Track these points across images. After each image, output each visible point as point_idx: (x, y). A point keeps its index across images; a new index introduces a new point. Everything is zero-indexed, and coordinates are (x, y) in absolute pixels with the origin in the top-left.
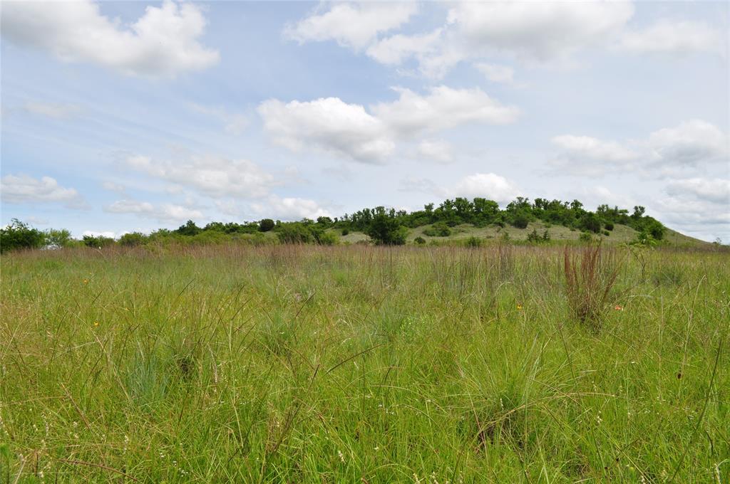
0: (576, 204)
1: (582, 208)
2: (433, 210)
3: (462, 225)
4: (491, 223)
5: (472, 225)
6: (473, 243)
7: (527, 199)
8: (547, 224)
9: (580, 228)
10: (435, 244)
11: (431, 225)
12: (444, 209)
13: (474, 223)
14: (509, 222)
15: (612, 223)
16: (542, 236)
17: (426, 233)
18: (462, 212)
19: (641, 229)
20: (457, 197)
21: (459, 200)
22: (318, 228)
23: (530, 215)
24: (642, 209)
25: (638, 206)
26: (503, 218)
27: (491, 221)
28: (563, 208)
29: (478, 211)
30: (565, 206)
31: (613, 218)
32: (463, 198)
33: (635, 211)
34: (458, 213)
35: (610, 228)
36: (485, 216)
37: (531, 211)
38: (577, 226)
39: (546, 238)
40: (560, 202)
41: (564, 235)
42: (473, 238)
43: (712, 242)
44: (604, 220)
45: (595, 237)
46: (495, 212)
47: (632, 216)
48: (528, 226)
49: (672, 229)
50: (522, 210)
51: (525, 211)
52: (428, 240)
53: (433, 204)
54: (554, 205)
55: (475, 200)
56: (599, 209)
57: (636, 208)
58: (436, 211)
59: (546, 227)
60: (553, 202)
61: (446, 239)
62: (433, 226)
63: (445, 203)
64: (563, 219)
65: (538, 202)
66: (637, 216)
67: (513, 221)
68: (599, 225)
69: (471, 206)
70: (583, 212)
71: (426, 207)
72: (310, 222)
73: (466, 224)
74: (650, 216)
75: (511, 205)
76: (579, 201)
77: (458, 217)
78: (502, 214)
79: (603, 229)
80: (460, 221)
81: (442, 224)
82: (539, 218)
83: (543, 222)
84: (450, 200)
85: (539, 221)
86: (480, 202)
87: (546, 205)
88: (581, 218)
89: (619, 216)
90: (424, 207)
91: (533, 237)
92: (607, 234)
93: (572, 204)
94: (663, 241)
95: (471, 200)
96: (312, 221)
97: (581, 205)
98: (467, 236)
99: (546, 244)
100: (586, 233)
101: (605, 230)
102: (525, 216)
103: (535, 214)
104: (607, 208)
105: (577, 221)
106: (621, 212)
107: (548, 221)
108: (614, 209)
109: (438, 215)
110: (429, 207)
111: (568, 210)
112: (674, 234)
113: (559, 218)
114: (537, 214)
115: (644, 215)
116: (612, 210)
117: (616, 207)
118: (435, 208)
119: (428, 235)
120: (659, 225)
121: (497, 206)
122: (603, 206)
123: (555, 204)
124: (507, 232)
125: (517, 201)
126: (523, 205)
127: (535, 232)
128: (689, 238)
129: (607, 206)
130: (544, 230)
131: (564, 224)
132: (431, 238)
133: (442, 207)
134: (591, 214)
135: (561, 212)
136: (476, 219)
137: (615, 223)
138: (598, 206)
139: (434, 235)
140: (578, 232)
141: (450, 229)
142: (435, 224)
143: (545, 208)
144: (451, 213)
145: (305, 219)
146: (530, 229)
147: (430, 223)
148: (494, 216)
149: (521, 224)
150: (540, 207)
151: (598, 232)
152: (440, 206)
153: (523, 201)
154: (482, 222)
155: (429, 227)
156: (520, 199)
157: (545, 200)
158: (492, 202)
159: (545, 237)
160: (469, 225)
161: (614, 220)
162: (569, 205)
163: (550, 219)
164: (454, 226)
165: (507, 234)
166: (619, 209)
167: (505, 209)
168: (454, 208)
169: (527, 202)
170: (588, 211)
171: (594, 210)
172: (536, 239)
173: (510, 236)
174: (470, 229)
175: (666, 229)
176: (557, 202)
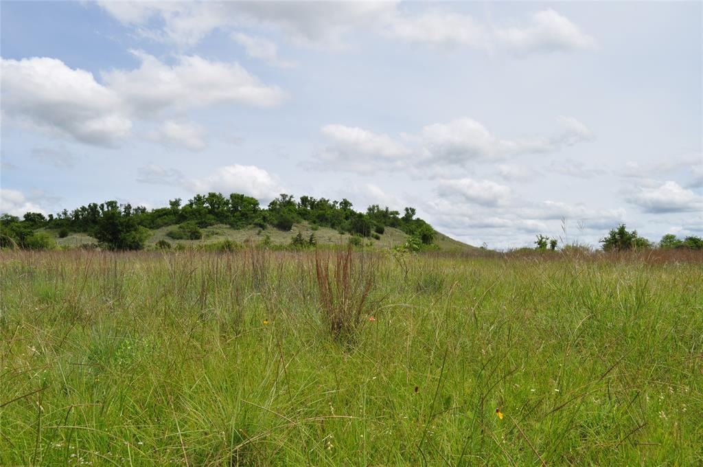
0: (346, 204)
1: (351, 208)
2: (180, 208)
3: (216, 226)
4: (250, 224)
5: (228, 226)
6: (228, 248)
7: (291, 197)
8: (314, 226)
9: (349, 231)
10: (181, 248)
11: (178, 225)
12: (194, 206)
13: (230, 224)
14: (271, 224)
15: (383, 226)
16: (308, 239)
17: (171, 235)
18: (216, 210)
19: (411, 232)
20: (211, 192)
21: (212, 195)
22: (25, 228)
23: (295, 215)
24: (413, 211)
25: (409, 207)
26: (264, 219)
27: (250, 221)
28: (332, 208)
29: (236, 209)
30: (334, 205)
31: (383, 220)
32: (217, 194)
33: (405, 212)
34: (210, 212)
35: (381, 231)
36: (244, 215)
37: (296, 210)
38: (346, 228)
39: (312, 242)
40: (328, 201)
41: (333, 239)
42: (228, 242)
43: (479, 247)
44: (375, 222)
45: (365, 240)
46: (255, 211)
47: (403, 218)
48: (293, 228)
49: (443, 233)
50: (286, 210)
51: (290, 210)
52: (174, 244)
53: (180, 200)
54: (322, 205)
55: (231, 196)
56: (370, 209)
57: (407, 210)
58: (184, 209)
59: (313, 229)
60: (321, 201)
61: (196, 243)
62: (180, 227)
63: (195, 198)
64: (332, 220)
65: (304, 200)
66: (407, 218)
67: (276, 222)
68: (369, 228)
69: (227, 203)
70: (353, 213)
71: (172, 204)
72: (14, 219)
73: (221, 225)
74: (421, 219)
75: (273, 203)
76: (348, 200)
77: (211, 216)
78: (263, 213)
79: (373, 232)
80: (213, 221)
81: (192, 223)
82: (305, 219)
83: (309, 224)
84: (202, 195)
85: (305, 223)
86: (238, 199)
87: (313, 204)
88: (350, 220)
89: (390, 218)
90: (169, 202)
91: (298, 241)
92: (378, 238)
93: (341, 204)
94: (432, 245)
95: (227, 196)
96: (17, 217)
97: (351, 205)
98: (222, 239)
99: (312, 248)
100: (356, 237)
101: (375, 233)
102: (289, 217)
103: (300, 214)
104: (378, 209)
105: (346, 223)
106: (392, 213)
107: (314, 222)
108: (385, 210)
109: (186, 213)
110: (175, 204)
111: (337, 211)
112: (444, 238)
113: (326, 219)
114: (303, 215)
115: (414, 218)
116: (382, 211)
117: (387, 208)
118: (183, 204)
119: (173, 238)
120: (429, 228)
121: (258, 204)
122: (374, 207)
123: (323, 203)
124: (269, 235)
125: (280, 198)
126: (287, 203)
127: (300, 235)
128: (458, 242)
129: (377, 206)
130: (310, 233)
131: (333, 226)
132: (177, 241)
133: (191, 204)
134: (361, 215)
135: (328, 212)
136: (232, 218)
137: (386, 225)
138: (368, 207)
139: (181, 238)
140: (347, 236)
141: (201, 231)
142: (182, 224)
143: (312, 208)
144: (203, 212)
145: (6, 216)
146: (295, 231)
147: (177, 223)
148: (254, 215)
149: (284, 226)
150: (306, 206)
151: (368, 236)
152: (188, 203)
153: (287, 199)
154: (239, 223)
155: (174, 228)
156: (284, 196)
157: (311, 198)
158: (252, 199)
159: (311, 240)
160: (224, 226)
161: (385, 223)
162: (338, 205)
163: (317, 220)
164: (206, 227)
165: (268, 238)
166: (390, 210)
167: (267, 208)
168: (206, 205)
169: (292, 200)
170: (358, 212)
171: (364, 211)
172: (301, 243)
173: (272, 239)
174: (226, 231)
175: (436, 233)
176: (325, 201)
